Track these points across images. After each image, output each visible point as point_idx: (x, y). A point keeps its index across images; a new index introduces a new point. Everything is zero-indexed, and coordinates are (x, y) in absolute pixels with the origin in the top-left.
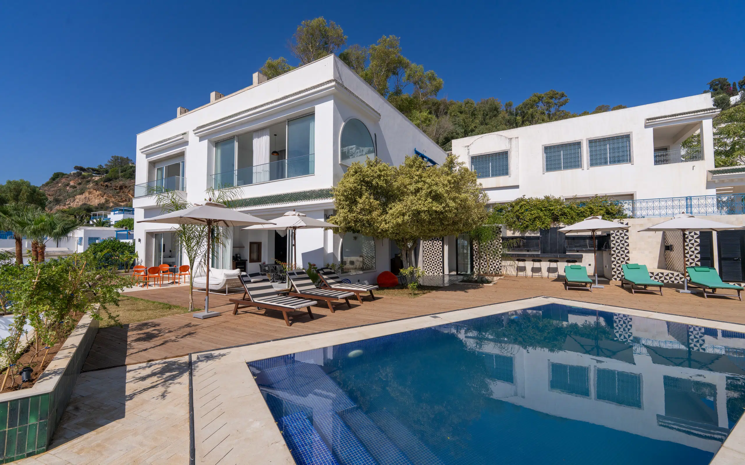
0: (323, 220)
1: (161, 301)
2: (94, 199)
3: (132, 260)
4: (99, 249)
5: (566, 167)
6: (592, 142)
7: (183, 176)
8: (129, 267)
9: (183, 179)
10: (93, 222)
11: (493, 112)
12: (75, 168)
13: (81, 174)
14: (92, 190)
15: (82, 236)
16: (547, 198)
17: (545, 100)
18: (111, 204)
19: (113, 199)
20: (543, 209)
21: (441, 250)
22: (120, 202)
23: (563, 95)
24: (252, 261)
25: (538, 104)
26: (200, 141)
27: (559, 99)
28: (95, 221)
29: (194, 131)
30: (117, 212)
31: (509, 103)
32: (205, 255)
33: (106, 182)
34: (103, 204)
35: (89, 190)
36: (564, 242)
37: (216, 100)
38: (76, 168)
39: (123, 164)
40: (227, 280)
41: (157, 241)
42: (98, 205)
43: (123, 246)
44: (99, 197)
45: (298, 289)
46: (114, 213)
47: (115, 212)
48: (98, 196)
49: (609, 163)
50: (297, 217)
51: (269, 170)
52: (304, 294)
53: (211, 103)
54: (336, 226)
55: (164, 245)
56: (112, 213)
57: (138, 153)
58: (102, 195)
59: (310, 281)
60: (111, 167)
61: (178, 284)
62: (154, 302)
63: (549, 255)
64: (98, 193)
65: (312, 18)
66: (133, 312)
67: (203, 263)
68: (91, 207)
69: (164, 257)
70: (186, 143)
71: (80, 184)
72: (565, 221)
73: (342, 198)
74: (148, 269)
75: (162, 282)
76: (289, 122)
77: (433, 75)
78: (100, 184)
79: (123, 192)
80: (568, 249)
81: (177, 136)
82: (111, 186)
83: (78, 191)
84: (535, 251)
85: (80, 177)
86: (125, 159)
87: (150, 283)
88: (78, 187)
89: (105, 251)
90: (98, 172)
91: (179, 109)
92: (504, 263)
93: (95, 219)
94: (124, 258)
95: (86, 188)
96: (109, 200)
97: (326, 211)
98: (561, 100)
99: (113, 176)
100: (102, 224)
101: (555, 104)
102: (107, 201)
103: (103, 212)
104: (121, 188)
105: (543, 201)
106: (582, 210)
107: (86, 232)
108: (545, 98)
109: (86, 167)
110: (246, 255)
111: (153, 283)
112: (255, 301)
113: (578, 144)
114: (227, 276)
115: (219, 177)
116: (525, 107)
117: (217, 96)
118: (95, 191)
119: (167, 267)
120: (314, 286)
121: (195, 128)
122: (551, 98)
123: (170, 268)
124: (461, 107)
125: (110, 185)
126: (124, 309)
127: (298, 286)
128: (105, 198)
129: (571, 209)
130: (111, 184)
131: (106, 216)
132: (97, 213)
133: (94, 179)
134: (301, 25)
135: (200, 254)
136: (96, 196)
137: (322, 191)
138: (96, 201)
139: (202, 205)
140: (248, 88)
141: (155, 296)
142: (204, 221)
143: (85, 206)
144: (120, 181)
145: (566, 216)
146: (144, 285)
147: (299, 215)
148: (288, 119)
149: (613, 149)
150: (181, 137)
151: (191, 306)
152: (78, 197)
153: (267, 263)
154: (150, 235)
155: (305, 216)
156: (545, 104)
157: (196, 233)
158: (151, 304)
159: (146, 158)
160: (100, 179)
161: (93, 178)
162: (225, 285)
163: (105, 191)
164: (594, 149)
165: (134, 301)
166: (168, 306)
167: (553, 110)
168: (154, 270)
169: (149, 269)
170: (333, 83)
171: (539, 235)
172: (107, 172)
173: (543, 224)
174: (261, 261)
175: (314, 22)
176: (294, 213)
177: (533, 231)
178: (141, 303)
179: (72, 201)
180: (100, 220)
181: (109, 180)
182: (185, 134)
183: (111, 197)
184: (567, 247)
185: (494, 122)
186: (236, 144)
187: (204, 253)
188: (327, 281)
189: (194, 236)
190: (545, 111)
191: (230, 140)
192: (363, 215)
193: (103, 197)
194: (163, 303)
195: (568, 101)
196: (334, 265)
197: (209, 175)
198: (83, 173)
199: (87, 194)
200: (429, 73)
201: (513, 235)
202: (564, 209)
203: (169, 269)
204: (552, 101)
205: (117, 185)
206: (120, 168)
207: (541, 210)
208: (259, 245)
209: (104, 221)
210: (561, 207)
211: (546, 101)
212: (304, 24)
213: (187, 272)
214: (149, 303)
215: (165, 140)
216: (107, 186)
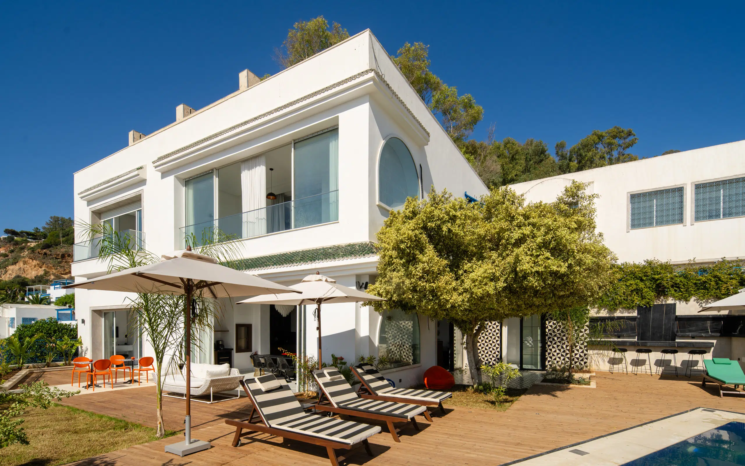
0: (354, 288)
1: (113, 414)
2: (30, 271)
3: (74, 348)
4: (29, 333)
5: (661, 223)
6: (699, 187)
7: (140, 229)
8: (71, 358)
9: (140, 235)
10: (29, 298)
11: (539, 156)
12: (5, 231)
13: (13, 239)
14: (27, 259)
15: (14, 316)
16: (650, 263)
17: (606, 140)
18: (52, 277)
19: (54, 271)
20: (644, 278)
21: (499, 335)
22: (63, 274)
23: (630, 134)
24: (239, 350)
25: (597, 146)
26: (163, 178)
27: (624, 138)
28: (31, 297)
29: (154, 162)
30: (58, 286)
31: (561, 144)
32: (181, 345)
33: (44, 249)
34: (42, 276)
35: (23, 259)
36: (673, 324)
37: (184, 117)
38: (7, 231)
39: (64, 227)
40: (212, 381)
41: (107, 321)
42: (35, 277)
43: (62, 330)
44: (37, 267)
45: (333, 400)
46: (55, 288)
47: (56, 286)
48: (35, 267)
49: (722, 216)
50: (324, 283)
51: (266, 218)
52: (345, 408)
53: (178, 121)
54: (378, 298)
55: (117, 328)
56: (52, 288)
57: (77, 199)
58: (40, 265)
59: (347, 386)
60: (50, 230)
61: (137, 384)
62: (102, 417)
63: (662, 343)
64: (35, 262)
65: (309, 20)
66: (67, 435)
67: (178, 358)
68: (26, 280)
69: (118, 344)
70: (143, 182)
71: (12, 251)
72: (677, 295)
73: (394, 253)
74: (93, 363)
75: (114, 380)
76: (296, 144)
77: (470, 101)
78: (37, 251)
79: (66, 262)
80: (679, 334)
81: (130, 172)
82: (51, 255)
83: (11, 260)
84: (629, 337)
85: (12, 242)
86: (67, 220)
87: (98, 382)
88: (10, 255)
89: (36, 336)
90: (34, 236)
91: (131, 134)
92: (590, 352)
93: (32, 295)
94: (63, 345)
95: (20, 257)
96: (49, 272)
97: (358, 276)
98: (627, 140)
99: (52, 241)
100: (39, 301)
101: (619, 146)
102: (46, 273)
103: (41, 287)
104: (63, 256)
105: (644, 267)
106: (704, 279)
107: (18, 311)
108: (606, 138)
109: (18, 230)
110: (232, 342)
111: (102, 381)
112: (273, 426)
113: (680, 190)
114: (211, 374)
115: (192, 230)
116: (583, 149)
117: (186, 111)
118: (31, 261)
119: (121, 360)
120: (354, 395)
121: (156, 159)
122: (614, 137)
123: (126, 360)
124: (499, 148)
125: (49, 253)
126: (54, 430)
127: (333, 394)
128: (43, 269)
129: (686, 277)
130: (50, 251)
131: (44, 291)
132: (34, 287)
133: (29, 246)
134: (294, 28)
135: (172, 342)
136: (33, 267)
137: (352, 246)
138: (33, 272)
139: (175, 257)
140: (232, 95)
141: (103, 404)
142: (179, 287)
143: (18, 279)
144: (61, 248)
145: (679, 288)
146: (89, 386)
147: (326, 281)
148: (294, 140)
149: (728, 198)
150: (136, 173)
151: (161, 428)
152: (11, 267)
153: (259, 353)
154: (98, 313)
155: (335, 282)
156: (606, 146)
157: (167, 308)
158: (97, 419)
159: (88, 206)
160: (37, 245)
161: (29, 244)
162: (209, 388)
163: (43, 261)
164: (701, 196)
165: (72, 413)
166: (123, 424)
167: (615, 154)
168: (103, 365)
169: (95, 363)
170: (372, 75)
171: (635, 314)
172: (45, 236)
173: (643, 299)
174: (251, 351)
175: (311, 25)
176: (319, 277)
177: (629, 308)
178: (81, 418)
179: (3, 273)
180: (38, 296)
181: (47, 246)
182: (141, 168)
183: (51, 268)
184: (677, 331)
185: (542, 168)
186: (216, 181)
187: (180, 340)
188: (370, 384)
189: (163, 313)
190: (605, 155)
191: (207, 174)
192: (426, 281)
193: (41, 267)
194: (115, 419)
195: (637, 141)
196: (372, 359)
197: (177, 228)
198: (15, 238)
199: (21, 264)
200: (464, 97)
201: (598, 315)
202: (676, 279)
203: (125, 362)
204: (616, 141)
205: (58, 253)
206: (61, 232)
207: (642, 280)
208: (248, 328)
209: (42, 297)
210: (672, 276)
211: (608, 141)
212: (298, 27)
213: (151, 367)
214: (94, 417)
215: (113, 179)
216: (45, 254)
